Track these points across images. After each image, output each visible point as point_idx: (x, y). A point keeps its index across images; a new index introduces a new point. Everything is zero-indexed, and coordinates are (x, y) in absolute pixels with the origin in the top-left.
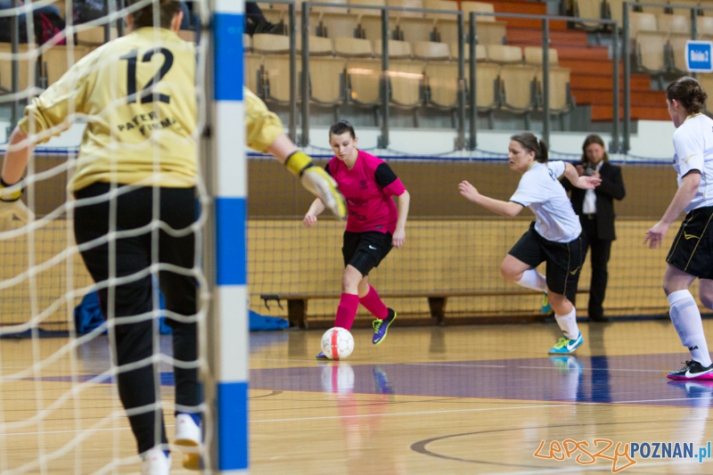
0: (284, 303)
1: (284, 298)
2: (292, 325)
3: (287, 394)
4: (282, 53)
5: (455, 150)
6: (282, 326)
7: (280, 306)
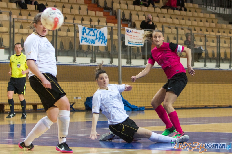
5: (91, 63)
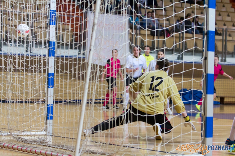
0: (219, 98)
1: (219, 97)
2: (221, 103)
3: (219, 119)
4: (220, 40)
6: (219, 103)
7: (218, 99)
